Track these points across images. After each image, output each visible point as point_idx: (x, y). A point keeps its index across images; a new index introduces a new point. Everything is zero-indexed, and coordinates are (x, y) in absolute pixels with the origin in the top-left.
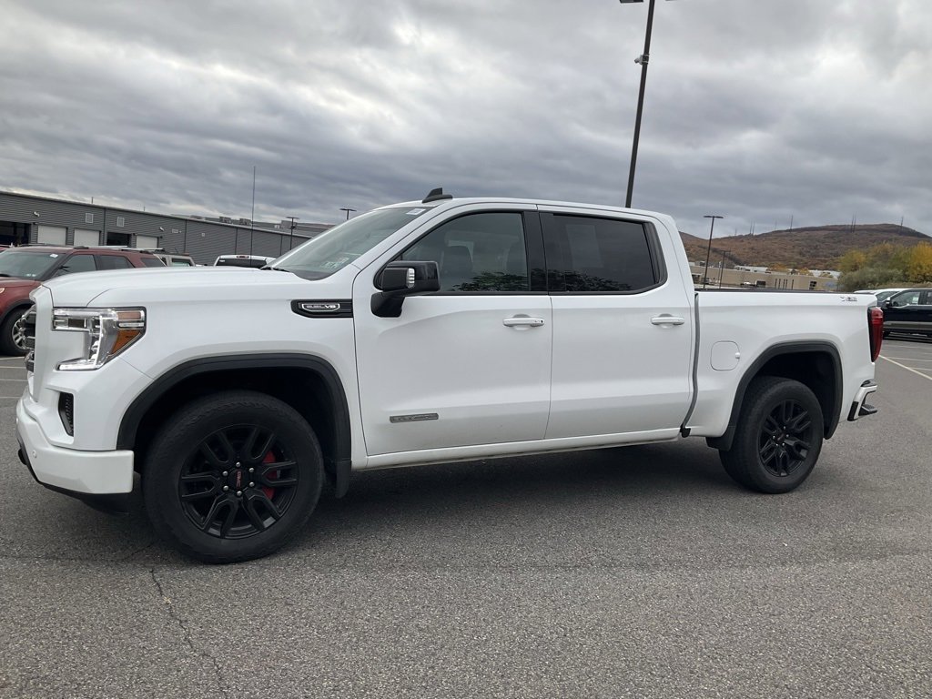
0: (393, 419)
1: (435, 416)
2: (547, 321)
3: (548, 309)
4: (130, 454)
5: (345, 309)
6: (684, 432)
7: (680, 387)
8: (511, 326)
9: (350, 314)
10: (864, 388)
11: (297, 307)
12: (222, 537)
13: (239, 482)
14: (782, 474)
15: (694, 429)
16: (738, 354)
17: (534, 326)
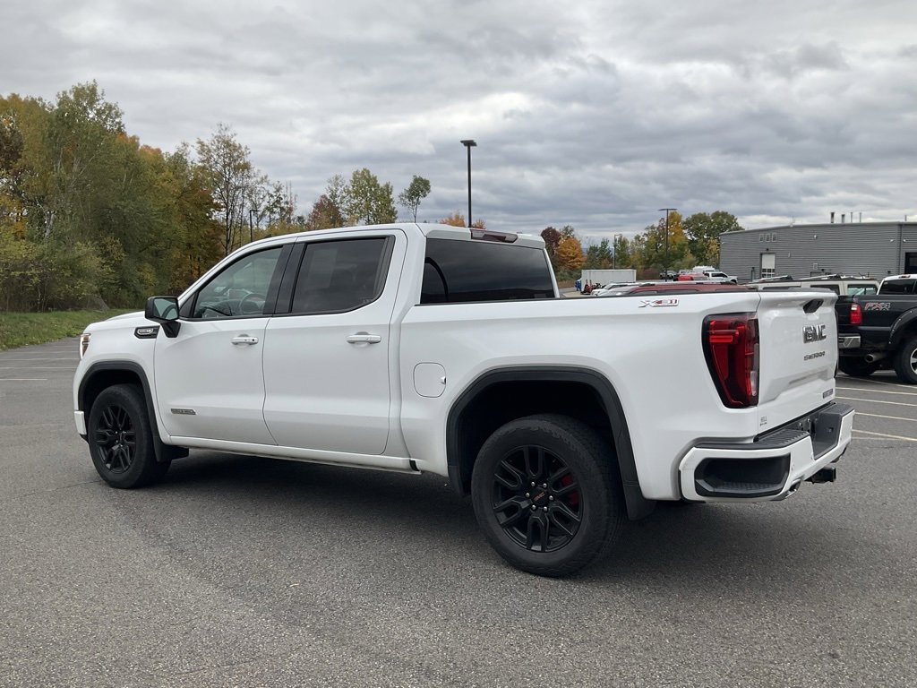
1: (193, 412)
2: (260, 340)
8: (236, 344)
10: (695, 449)
12: (111, 469)
16: (444, 378)
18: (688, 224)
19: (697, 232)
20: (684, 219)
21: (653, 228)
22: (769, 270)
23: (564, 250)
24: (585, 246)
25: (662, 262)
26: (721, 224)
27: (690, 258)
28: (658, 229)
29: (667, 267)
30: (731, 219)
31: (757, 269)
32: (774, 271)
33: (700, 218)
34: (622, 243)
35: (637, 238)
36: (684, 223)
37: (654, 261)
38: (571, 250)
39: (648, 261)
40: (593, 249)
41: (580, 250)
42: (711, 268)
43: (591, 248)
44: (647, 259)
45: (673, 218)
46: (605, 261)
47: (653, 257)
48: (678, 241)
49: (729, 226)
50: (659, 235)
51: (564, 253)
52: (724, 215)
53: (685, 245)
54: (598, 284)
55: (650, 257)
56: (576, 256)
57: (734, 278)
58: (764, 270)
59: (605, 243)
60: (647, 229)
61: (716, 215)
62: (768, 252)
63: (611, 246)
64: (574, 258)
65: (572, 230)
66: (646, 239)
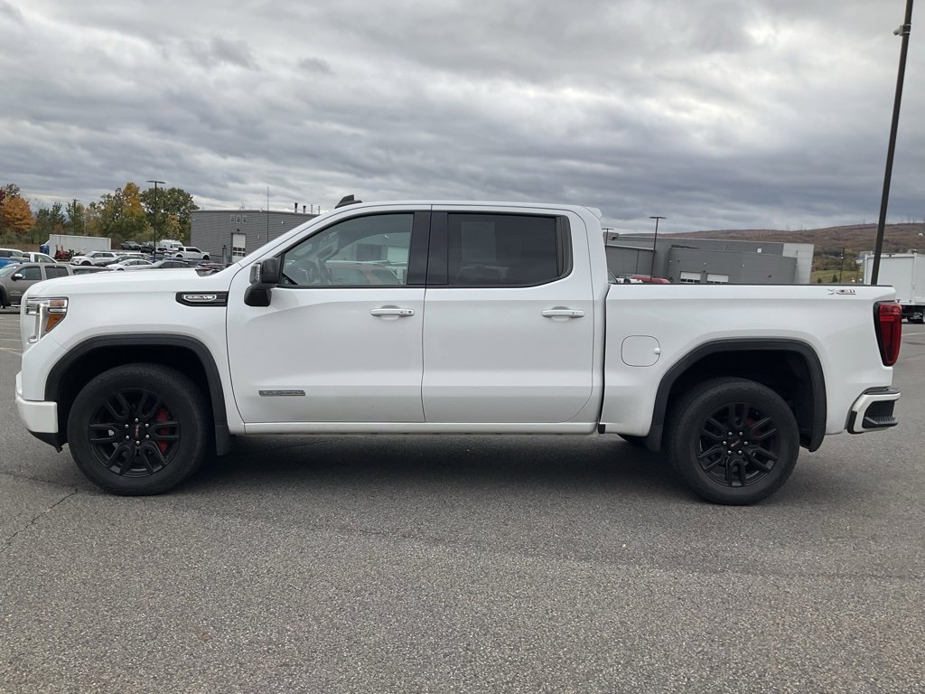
0: (261, 393)
1: (302, 393)
2: (418, 312)
3: (419, 301)
4: (53, 404)
5: (222, 299)
6: (602, 429)
7: (581, 381)
8: (378, 315)
9: (225, 304)
10: (866, 396)
11: (180, 298)
12: (121, 474)
13: (137, 434)
14: (734, 484)
15: (609, 426)
16: (658, 349)
17: (403, 316)
18: (145, 197)
19: (155, 206)
20: (140, 192)
21: (109, 196)
22: (240, 249)
23: (10, 210)
24: (34, 209)
25: (120, 232)
26: (178, 200)
27: (151, 230)
28: (114, 198)
29: (128, 238)
30: (187, 197)
31: (228, 247)
32: (244, 250)
33: (156, 192)
34: (76, 209)
35: (93, 205)
36: (141, 195)
37: (111, 231)
38: (17, 211)
39: (106, 230)
40: (43, 213)
41: (30, 213)
42: (178, 243)
43: (41, 211)
44: (104, 227)
45: (131, 189)
46: (58, 226)
47: (111, 226)
48: (136, 213)
49: (185, 204)
50: (115, 205)
51: (9, 214)
52: (180, 192)
53: (143, 217)
54: (72, 252)
55: (108, 226)
56: (25, 218)
57: (207, 254)
58: (235, 249)
59: (57, 208)
60: (103, 197)
61: (173, 190)
62: (239, 232)
63: (63, 211)
64: (21, 220)
65: (17, 190)
66: (103, 208)
